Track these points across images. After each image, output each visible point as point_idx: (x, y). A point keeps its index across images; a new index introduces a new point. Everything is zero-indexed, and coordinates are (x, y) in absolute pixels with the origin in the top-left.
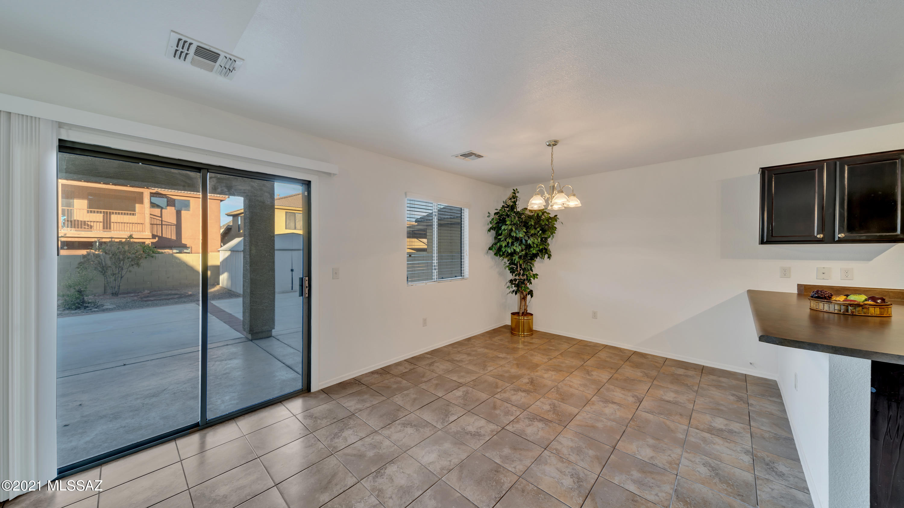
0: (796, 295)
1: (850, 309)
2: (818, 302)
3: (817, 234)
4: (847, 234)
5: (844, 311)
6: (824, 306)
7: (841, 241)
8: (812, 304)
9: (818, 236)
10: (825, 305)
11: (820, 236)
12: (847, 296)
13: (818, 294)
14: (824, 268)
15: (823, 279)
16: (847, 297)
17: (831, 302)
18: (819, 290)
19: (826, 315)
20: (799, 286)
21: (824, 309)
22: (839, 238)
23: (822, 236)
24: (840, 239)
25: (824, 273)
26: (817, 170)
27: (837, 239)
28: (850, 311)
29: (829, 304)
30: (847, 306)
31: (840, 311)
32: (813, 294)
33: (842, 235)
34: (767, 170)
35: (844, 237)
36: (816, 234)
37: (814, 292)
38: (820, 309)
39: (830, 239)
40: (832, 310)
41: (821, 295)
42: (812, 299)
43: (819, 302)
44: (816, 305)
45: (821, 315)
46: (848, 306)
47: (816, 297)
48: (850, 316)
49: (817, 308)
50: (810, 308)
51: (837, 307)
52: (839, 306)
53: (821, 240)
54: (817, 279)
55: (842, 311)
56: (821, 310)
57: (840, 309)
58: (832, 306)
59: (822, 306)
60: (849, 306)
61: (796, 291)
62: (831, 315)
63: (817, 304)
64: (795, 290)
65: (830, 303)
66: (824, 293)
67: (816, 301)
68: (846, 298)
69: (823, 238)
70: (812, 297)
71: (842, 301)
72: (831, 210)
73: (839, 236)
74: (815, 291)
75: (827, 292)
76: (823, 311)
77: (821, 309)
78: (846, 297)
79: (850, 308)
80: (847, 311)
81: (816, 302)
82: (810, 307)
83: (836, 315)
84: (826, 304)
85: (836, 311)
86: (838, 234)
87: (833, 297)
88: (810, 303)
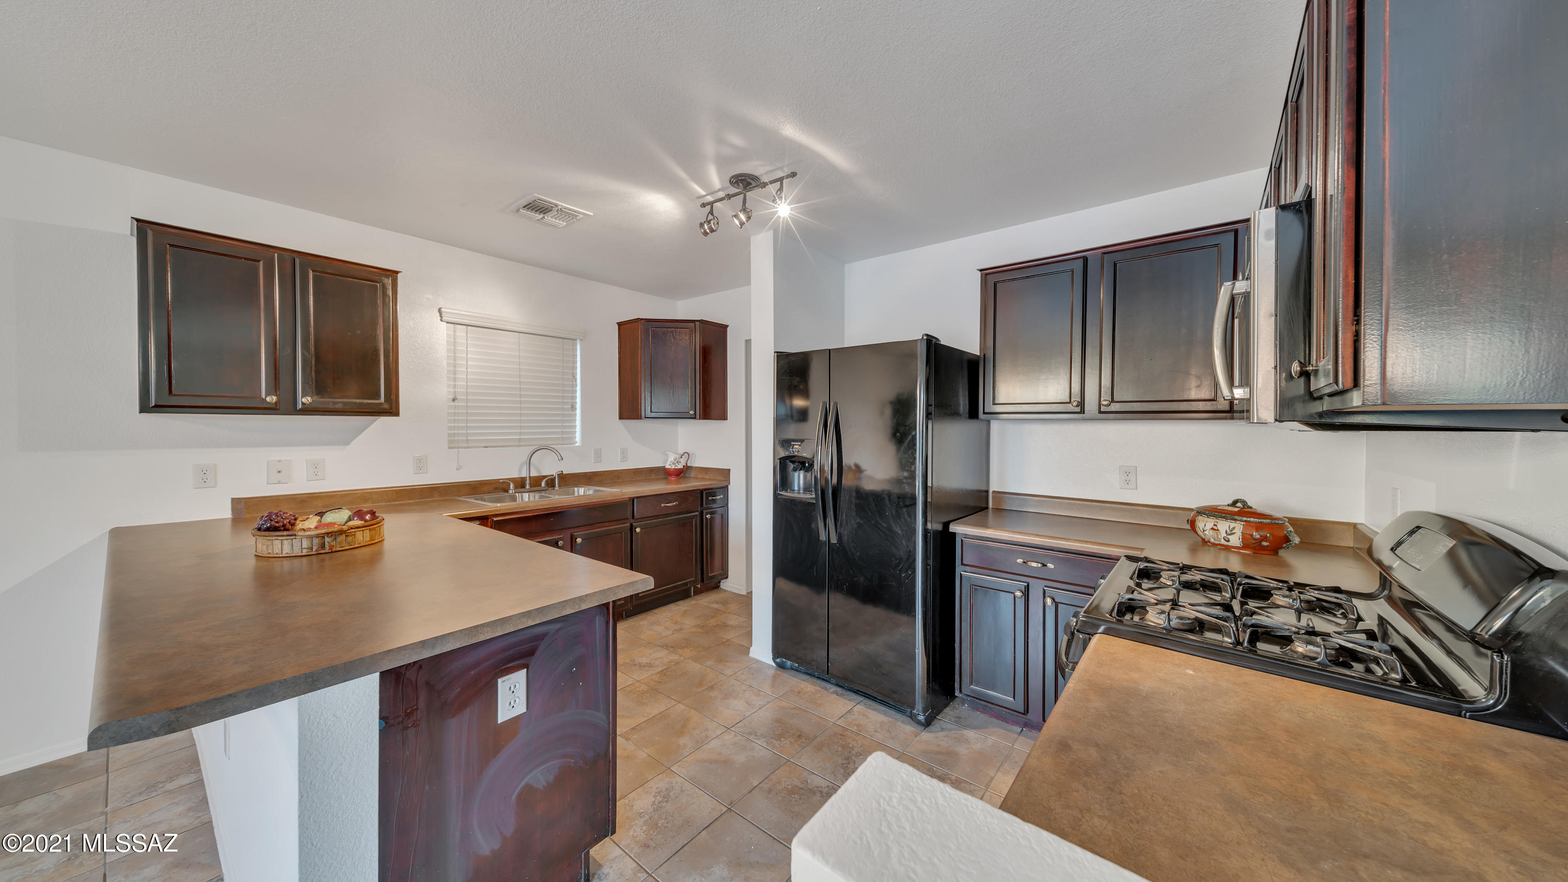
0: (229, 523)
1: (328, 542)
2: (271, 538)
3: (267, 395)
4: (315, 398)
5: (319, 548)
6: (282, 544)
7: (307, 411)
8: (259, 546)
9: (268, 399)
10: (285, 542)
11: (272, 399)
12: (321, 514)
13: (271, 520)
14: (279, 461)
15: (279, 482)
16: (321, 517)
17: (295, 535)
18: (272, 512)
19: (286, 564)
20: (235, 502)
21: (283, 551)
22: (303, 404)
23: (275, 398)
24: (304, 407)
25: (279, 472)
26: (261, 262)
27: (300, 406)
28: (327, 546)
29: (292, 539)
30: (322, 537)
31: (312, 548)
32: (261, 523)
33: (308, 400)
34: (151, 230)
35: (311, 403)
36: (263, 396)
37: (262, 517)
38: (274, 552)
39: (288, 407)
40: (297, 552)
41: (277, 522)
42: (259, 533)
43: (274, 538)
44: (268, 546)
45: (277, 564)
46: (324, 537)
47: (268, 529)
48: (327, 556)
49: (270, 551)
50: (256, 554)
51: (306, 544)
52: (308, 539)
53: (274, 406)
54: (268, 484)
55: (314, 550)
56: (278, 556)
57: (311, 546)
58: (296, 542)
59: (280, 546)
60: (326, 537)
61: (228, 514)
62: (296, 561)
63: (269, 543)
64: (226, 513)
65: (293, 537)
66: (282, 518)
67: (267, 538)
68: (320, 521)
69: (276, 403)
70: (259, 529)
71: (313, 527)
72: (289, 350)
73: (304, 400)
74: (266, 515)
75: (287, 513)
76: (281, 556)
77: (277, 553)
78: (319, 518)
79: (327, 539)
80: (323, 546)
81: (267, 540)
82: (256, 551)
83: (304, 559)
84: (287, 540)
85: (305, 552)
86: (302, 398)
87: (298, 522)
88: (256, 543)
